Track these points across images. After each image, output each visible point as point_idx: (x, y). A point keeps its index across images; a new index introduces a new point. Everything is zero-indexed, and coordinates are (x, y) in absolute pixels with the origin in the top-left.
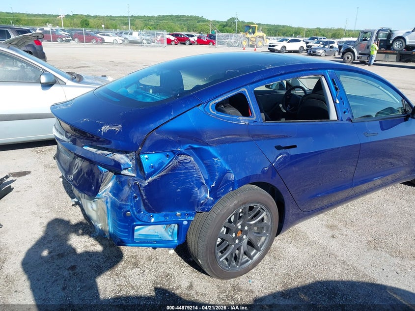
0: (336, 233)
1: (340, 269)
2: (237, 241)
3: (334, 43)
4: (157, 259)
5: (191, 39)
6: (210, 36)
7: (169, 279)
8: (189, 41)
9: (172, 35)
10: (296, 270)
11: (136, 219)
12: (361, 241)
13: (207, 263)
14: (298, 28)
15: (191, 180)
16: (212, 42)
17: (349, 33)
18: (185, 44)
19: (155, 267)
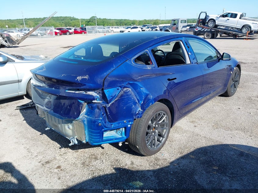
0: (196, 124)
1: (205, 140)
2: (153, 134)
3: (157, 27)
4: (107, 154)
5: (70, 31)
6: (82, 28)
7: (119, 162)
8: (69, 32)
9: (57, 29)
10: (183, 145)
11: (104, 127)
12: (209, 126)
13: (142, 147)
14: (133, 20)
15: (130, 101)
16: (84, 32)
17: (163, 22)
18: (66, 34)
19: (108, 158)
